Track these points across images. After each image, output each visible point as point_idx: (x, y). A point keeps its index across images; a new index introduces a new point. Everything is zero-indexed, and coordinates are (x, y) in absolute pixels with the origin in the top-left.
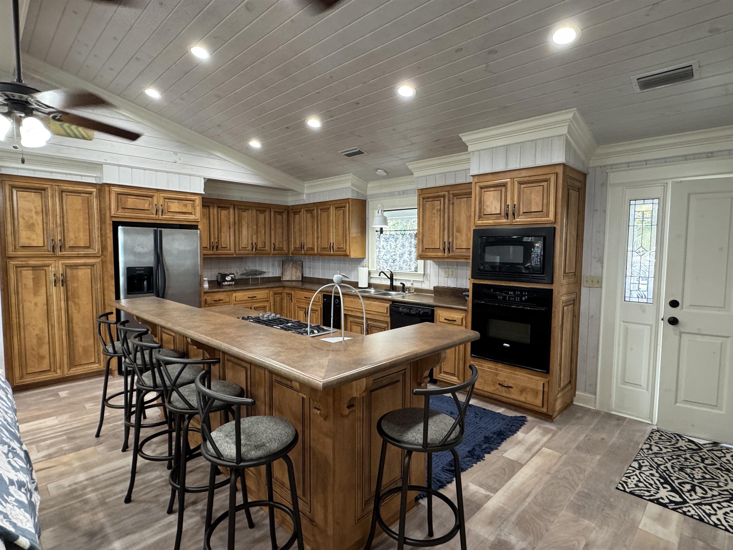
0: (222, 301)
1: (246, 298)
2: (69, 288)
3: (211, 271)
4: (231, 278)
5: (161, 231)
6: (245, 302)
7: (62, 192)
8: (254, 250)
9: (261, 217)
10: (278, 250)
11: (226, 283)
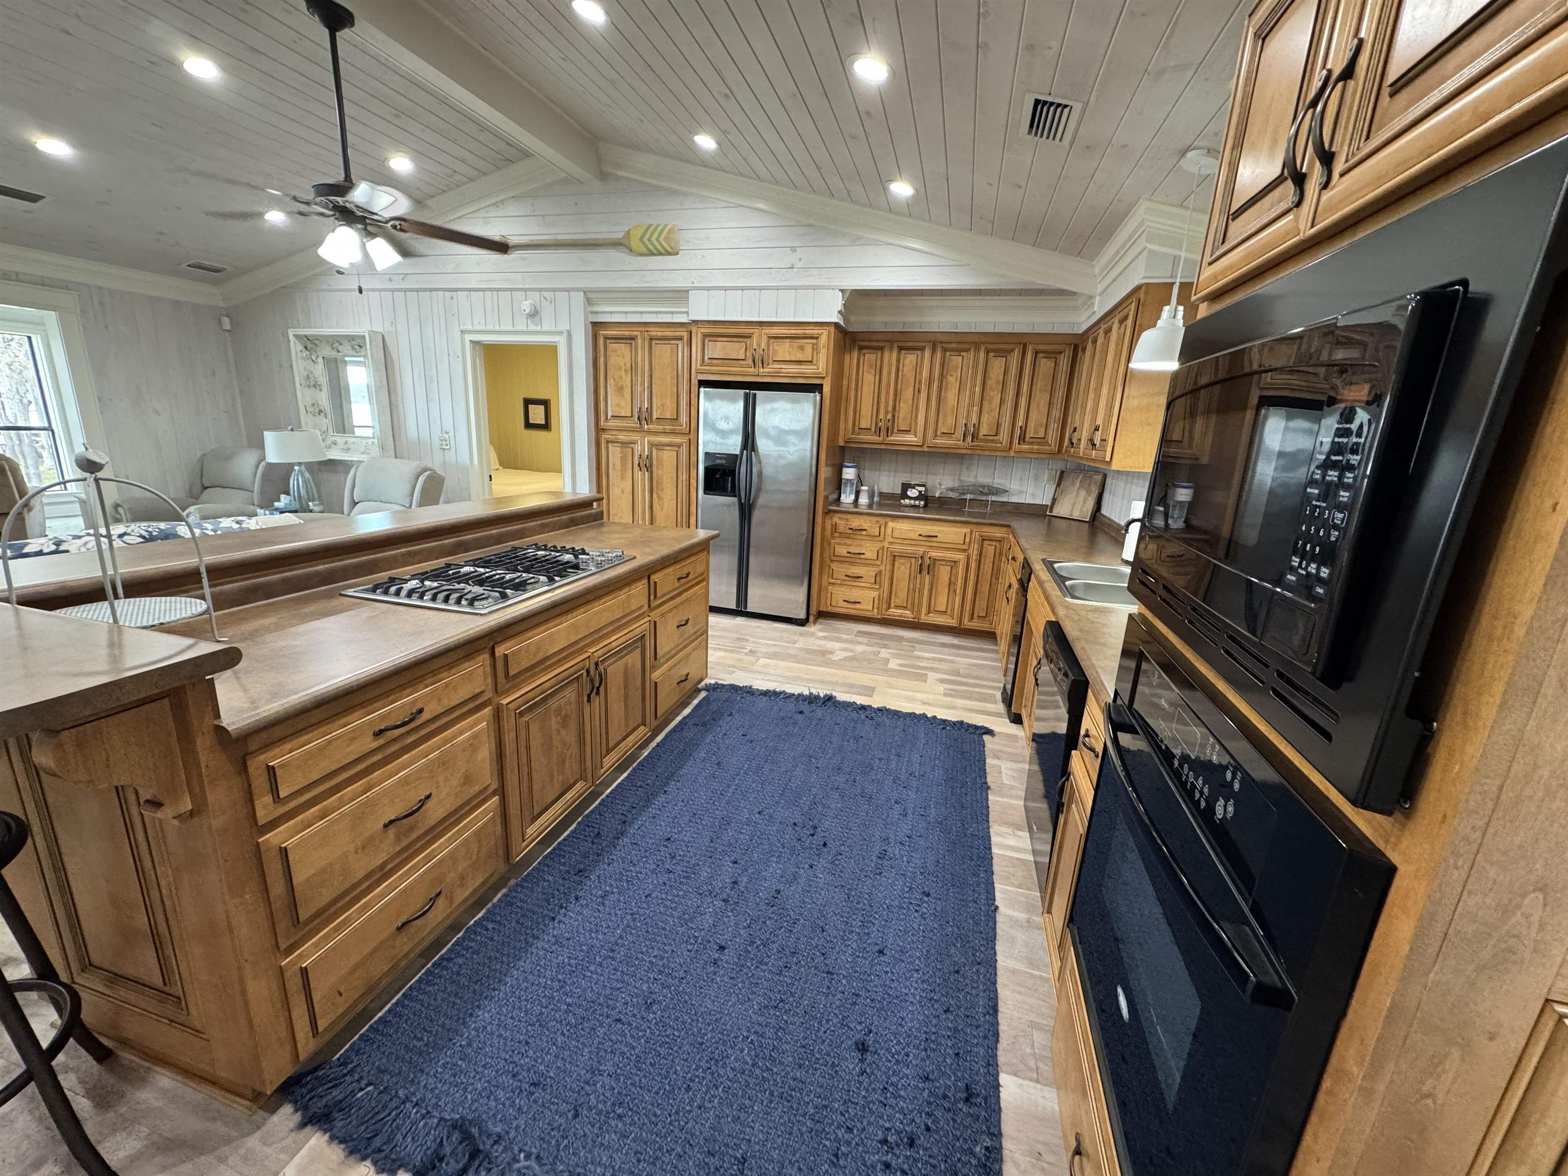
0: (864, 533)
1: (913, 536)
2: (655, 475)
3: (895, 476)
4: (918, 494)
5: (755, 395)
6: (913, 542)
7: (651, 339)
8: (969, 439)
9: (997, 366)
10: (1032, 443)
11: (907, 501)
